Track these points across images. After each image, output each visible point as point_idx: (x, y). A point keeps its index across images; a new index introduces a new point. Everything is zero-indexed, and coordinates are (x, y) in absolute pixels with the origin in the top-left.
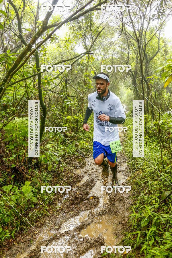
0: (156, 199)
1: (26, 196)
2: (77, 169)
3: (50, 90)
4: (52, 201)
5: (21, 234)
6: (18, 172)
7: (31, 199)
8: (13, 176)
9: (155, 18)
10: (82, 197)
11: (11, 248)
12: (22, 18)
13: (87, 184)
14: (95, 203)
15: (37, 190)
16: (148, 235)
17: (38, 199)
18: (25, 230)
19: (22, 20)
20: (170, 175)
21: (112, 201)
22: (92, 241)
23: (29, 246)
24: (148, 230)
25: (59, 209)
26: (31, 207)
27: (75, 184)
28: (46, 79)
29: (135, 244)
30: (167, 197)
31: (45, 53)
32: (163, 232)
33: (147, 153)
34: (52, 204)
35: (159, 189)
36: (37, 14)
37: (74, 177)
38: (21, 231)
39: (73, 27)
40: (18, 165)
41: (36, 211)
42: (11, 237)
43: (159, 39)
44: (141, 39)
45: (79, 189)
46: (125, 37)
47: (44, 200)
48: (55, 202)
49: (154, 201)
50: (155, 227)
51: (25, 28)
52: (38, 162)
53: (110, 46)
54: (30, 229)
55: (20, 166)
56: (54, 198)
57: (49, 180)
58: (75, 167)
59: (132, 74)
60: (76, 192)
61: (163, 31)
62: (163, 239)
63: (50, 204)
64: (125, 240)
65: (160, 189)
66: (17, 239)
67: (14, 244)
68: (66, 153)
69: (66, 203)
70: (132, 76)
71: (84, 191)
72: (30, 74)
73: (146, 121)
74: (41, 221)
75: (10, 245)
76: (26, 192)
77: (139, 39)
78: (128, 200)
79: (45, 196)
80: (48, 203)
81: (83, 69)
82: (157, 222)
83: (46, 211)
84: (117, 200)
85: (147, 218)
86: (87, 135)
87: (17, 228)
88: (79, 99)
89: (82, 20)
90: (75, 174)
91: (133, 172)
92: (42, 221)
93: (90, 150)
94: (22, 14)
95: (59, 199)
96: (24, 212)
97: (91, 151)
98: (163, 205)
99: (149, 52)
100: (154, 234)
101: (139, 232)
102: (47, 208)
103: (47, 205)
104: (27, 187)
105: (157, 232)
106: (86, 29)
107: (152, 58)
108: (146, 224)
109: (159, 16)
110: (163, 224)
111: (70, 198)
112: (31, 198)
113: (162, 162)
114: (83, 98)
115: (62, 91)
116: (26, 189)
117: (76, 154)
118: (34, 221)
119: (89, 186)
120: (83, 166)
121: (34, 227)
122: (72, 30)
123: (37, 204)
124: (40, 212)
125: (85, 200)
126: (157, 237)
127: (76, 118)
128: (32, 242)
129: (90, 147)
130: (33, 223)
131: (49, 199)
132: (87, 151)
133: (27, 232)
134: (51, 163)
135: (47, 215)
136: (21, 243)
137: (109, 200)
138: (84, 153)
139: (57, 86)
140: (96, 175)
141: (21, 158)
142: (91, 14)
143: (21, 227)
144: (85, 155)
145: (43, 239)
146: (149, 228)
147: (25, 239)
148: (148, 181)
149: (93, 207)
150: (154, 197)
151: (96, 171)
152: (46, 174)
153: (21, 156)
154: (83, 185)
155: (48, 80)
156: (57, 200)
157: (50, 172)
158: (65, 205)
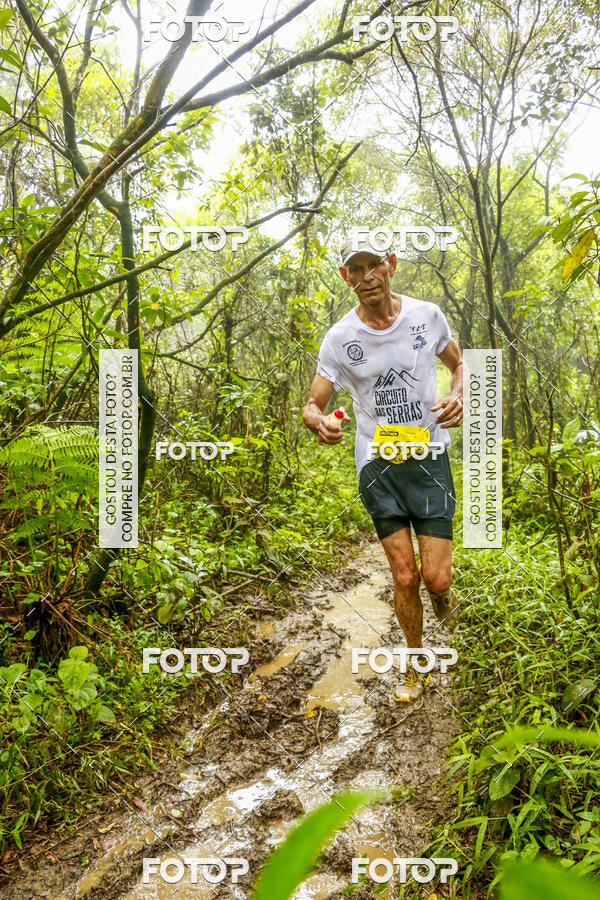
0: (545, 709)
1: (72, 696)
2: (263, 620)
3: (171, 356)
4: (169, 722)
5: (48, 833)
6: (48, 622)
7: (90, 712)
8: (30, 635)
9: (531, 115)
11: (6, 882)
12: (77, 90)
13: (294, 669)
14: (324, 732)
15: (113, 686)
16: (515, 829)
17: (118, 715)
18: (62, 818)
19: (76, 99)
20: (593, 629)
21: (384, 725)
23: (73, 876)
24: (516, 813)
25: (192, 749)
26: (91, 738)
27: (254, 669)
28: (155, 298)
29: (470, 863)
30: (585, 701)
32: (568, 819)
33: (509, 565)
34: (169, 734)
35: (555, 673)
36: (132, 96)
37: (252, 647)
38: (50, 823)
39: (254, 144)
40: (48, 598)
41: (108, 752)
42: (10, 844)
43: (546, 189)
44: (485, 184)
45: (266, 683)
48: (180, 726)
49: (537, 713)
50: (542, 801)
51: (87, 138)
52: (123, 595)
54: (82, 818)
55: (56, 599)
56: (174, 714)
58: (257, 615)
59: (457, 306)
60: (257, 696)
61: (561, 165)
62: (573, 842)
63: (161, 731)
64: (432, 851)
65: (556, 675)
66: (33, 850)
67: (18, 869)
68: (222, 564)
69: (217, 728)
70: (456, 315)
71: (284, 693)
72: (101, 278)
73: (506, 460)
74: (124, 791)
75: (5, 873)
76: (71, 683)
77: (476, 181)
78: (443, 722)
79: (142, 703)
80: (151, 727)
81: (289, 292)
82: (547, 782)
83: (144, 756)
84: (402, 723)
85: (509, 764)
86: (300, 512)
87: (34, 810)
88: (273, 388)
89: (285, 121)
90: (253, 637)
91: (461, 628)
92: (128, 790)
93: (309, 559)
94: (77, 79)
95: (192, 718)
96: (62, 756)
97: (315, 562)
99: (514, 230)
100: (540, 829)
101: (482, 821)
102: (150, 746)
103: (148, 735)
104: (77, 665)
105: (547, 822)
106: (298, 152)
107: (525, 253)
108: (508, 790)
109: (545, 111)
110: (573, 792)
111: (232, 712)
112: (90, 707)
113: (564, 582)
114: (285, 384)
115: (217, 358)
116: (73, 672)
117: (259, 571)
118: (100, 788)
119: (302, 675)
120: (284, 612)
121: (98, 811)
122: (252, 155)
123: (114, 732)
124: (122, 759)
125: (286, 723)
126: (549, 838)
127: (259, 446)
128: (87, 861)
129: (310, 550)
130: (95, 795)
131: (157, 713)
132: (298, 563)
133: (71, 828)
134: (170, 598)
135: (146, 770)
136: (46, 864)
137: (374, 722)
138: (288, 569)
139: (196, 342)
140: (330, 643)
141: (62, 579)
142: (315, 101)
143: (50, 807)
144: (290, 577)
145: (126, 852)
146: (517, 803)
147: (61, 852)
148: (514, 656)
149: (316, 744)
150: (535, 702)
151: (331, 629)
152: (148, 634)
153: (63, 573)
154: (282, 671)
155: (163, 304)
156: (186, 721)
157: (164, 628)
158: (214, 738)
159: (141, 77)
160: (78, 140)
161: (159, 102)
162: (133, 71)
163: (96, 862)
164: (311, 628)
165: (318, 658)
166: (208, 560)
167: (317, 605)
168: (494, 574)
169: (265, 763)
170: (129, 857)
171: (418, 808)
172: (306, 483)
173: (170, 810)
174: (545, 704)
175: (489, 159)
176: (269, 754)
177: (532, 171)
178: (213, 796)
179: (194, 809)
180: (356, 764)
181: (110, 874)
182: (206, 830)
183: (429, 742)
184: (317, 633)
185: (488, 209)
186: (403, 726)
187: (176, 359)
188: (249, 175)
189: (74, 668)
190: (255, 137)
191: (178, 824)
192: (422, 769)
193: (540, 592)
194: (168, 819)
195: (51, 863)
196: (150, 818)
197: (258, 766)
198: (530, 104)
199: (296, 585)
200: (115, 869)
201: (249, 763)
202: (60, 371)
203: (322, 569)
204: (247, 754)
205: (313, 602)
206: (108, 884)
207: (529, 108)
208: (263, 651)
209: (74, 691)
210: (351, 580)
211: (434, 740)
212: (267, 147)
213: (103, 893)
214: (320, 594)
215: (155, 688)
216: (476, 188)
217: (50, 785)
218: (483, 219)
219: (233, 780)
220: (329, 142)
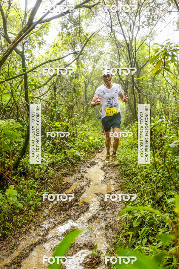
0: (149, 201)
1: (10, 200)
3: (38, 98)
4: (39, 207)
5: (4, 240)
6: (2, 178)
7: (15, 205)
9: (145, 25)
10: (71, 203)
12: (7, 16)
13: (76, 191)
14: (85, 209)
15: (22, 197)
16: (140, 235)
17: (24, 205)
18: (8, 236)
19: (7, 19)
20: (164, 177)
21: (102, 206)
22: (81, 246)
23: (11, 253)
24: (141, 230)
25: (46, 215)
26: (16, 212)
27: (64, 191)
28: (32, 80)
29: (128, 245)
30: (161, 198)
31: (33, 60)
32: (156, 231)
34: (39, 210)
35: (152, 190)
36: (24, 18)
37: (63, 184)
38: (4, 237)
39: (62, 33)
40: (2, 171)
41: (21, 216)
43: (149, 47)
44: (131, 46)
46: (116, 47)
47: (30, 206)
48: (42, 208)
49: (147, 202)
50: (148, 227)
51: (10, 31)
52: (25, 170)
53: (101, 56)
54: (14, 236)
55: (4, 171)
56: (40, 205)
57: (35, 186)
58: (65, 175)
59: (123, 82)
61: (154, 40)
62: (157, 238)
63: (37, 210)
64: (117, 242)
65: (152, 191)
68: (54, 160)
69: (54, 208)
70: (123, 85)
72: (16, 74)
73: (137, 128)
74: (26, 227)
76: (9, 196)
78: (120, 205)
79: (31, 202)
80: (34, 209)
81: (73, 78)
82: (150, 221)
83: (32, 217)
84: (108, 206)
85: (139, 217)
86: (77, 144)
88: (69, 107)
89: (71, 26)
90: (63, 181)
91: (125, 178)
93: (80, 158)
94: (7, 13)
95: (46, 206)
96: (7, 218)
97: (82, 159)
98: (156, 206)
99: (140, 59)
100: (147, 235)
101: (131, 233)
102: (34, 214)
103: (33, 211)
104: (11, 191)
105: (150, 233)
106: (75, 36)
107: (143, 66)
108: (138, 224)
109: (149, 23)
110: (157, 224)
111: (58, 204)
112: (15, 203)
113: (155, 164)
114: (72, 106)
115: (51, 98)
116: (10, 193)
117: (65, 162)
118: (19, 227)
119: (78, 193)
120: (73, 174)
121: (18, 234)
122: (61, 37)
123: (22, 210)
124: (25, 218)
125: (74, 207)
126: (150, 237)
127: (65, 125)
128: (15, 248)
129: (80, 155)
130: (17, 229)
131: (35, 204)
132: (76, 159)
133: (10, 239)
134: (39, 170)
135: (32, 221)
136: (3, 249)
137: (99, 205)
138: (74, 161)
139: (45, 94)
140: (87, 183)
141: (6, 165)
142: (80, 20)
143: (4, 233)
144: (74, 164)
145: (27, 245)
146: (141, 227)
147: (8, 246)
148: (140, 185)
149: (83, 212)
150: (146, 198)
151: (87, 179)
152: (32, 181)
153: (6, 164)
154: (72, 191)
155: (35, 82)
156: (44, 207)
157: (37, 179)
158: (52, 211)
159: (27, 12)
160: (8, 32)
161: (32, 20)
162: (24, 10)
163: (18, 248)
164: (81, 178)
165: (82, 188)
166: (50, 159)
167: (82, 172)
168: (134, 162)
169: (68, 218)
170: (28, 246)
171: (113, 230)
172: (79, 135)
173: (40, 232)
174: (149, 199)
175: (132, 38)
176: (69, 216)
177: (145, 41)
178: (52, 228)
179: (47, 232)
180: (94, 218)
181: (22, 252)
182: (50, 238)
183: (116, 211)
184: (83, 180)
185: (132, 53)
186: (108, 207)
187: (39, 99)
188: (60, 43)
189: (10, 192)
190: (62, 31)
191: (42, 237)
192: (114, 219)
193: (148, 166)
194: (39, 235)
195: (5, 249)
196: (34, 235)
197: (66, 219)
198: (144, 21)
199: (76, 166)
200: (24, 250)
201: (63, 218)
202: (4, 103)
203: (83, 161)
204: (62, 216)
205: (81, 171)
206: (22, 255)
207: (144, 23)
208: (67, 186)
209: (10, 198)
210: (93, 164)
211: (117, 210)
212: (66, 34)
213: (20, 257)
214: (83, 168)
215: (35, 197)
216: (129, 46)
217: (4, 226)
218: (131, 56)
219: (58, 223)
220: (84, 33)
